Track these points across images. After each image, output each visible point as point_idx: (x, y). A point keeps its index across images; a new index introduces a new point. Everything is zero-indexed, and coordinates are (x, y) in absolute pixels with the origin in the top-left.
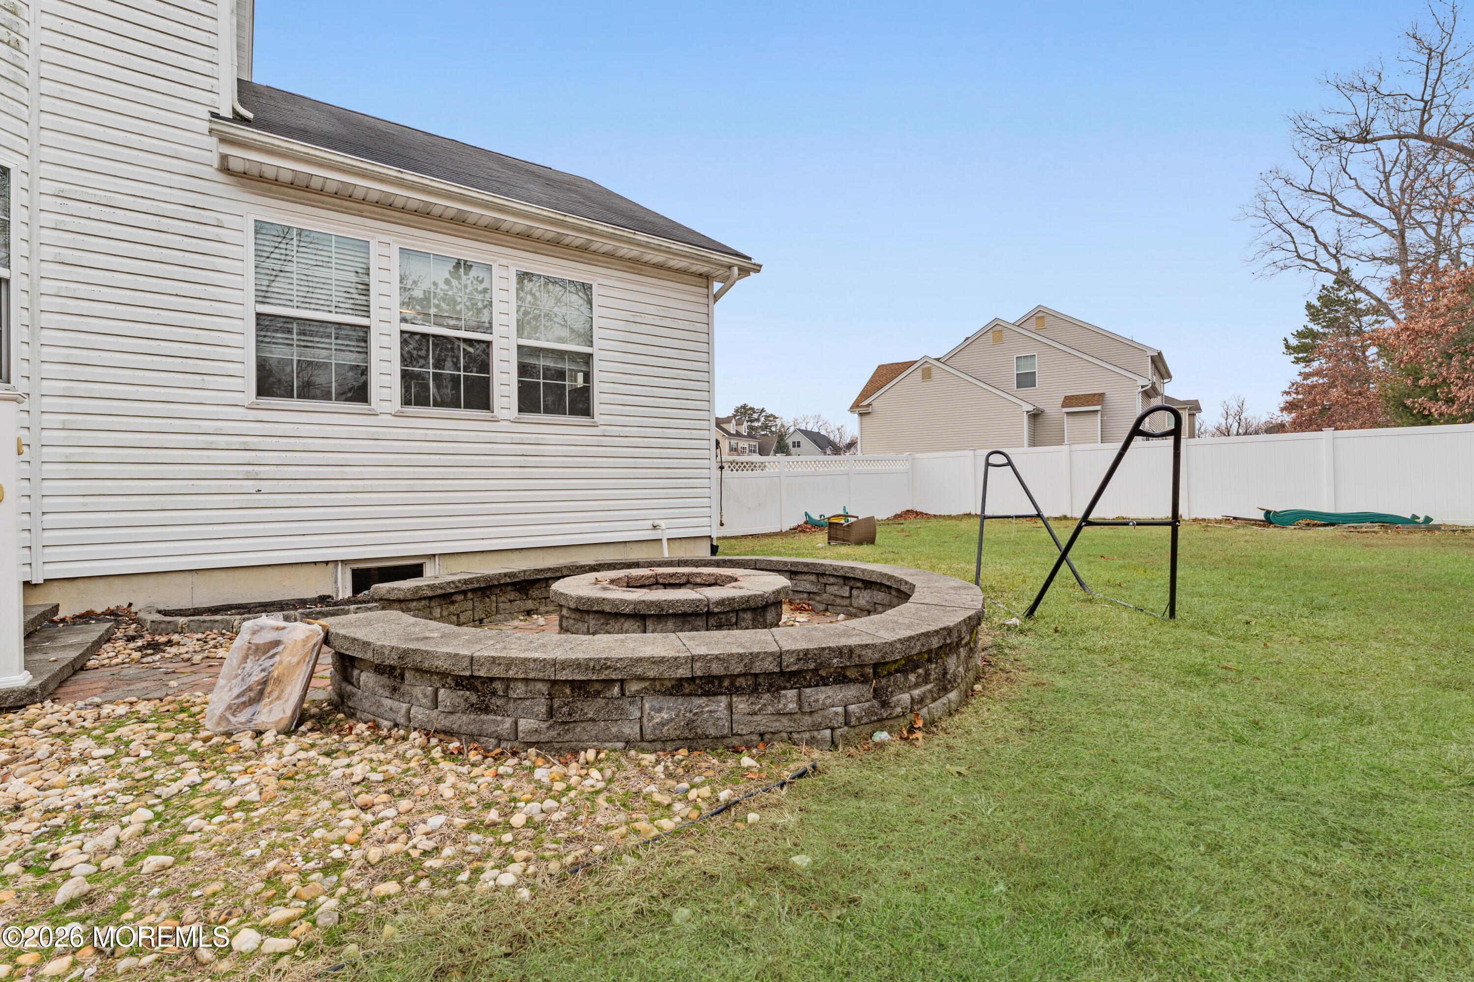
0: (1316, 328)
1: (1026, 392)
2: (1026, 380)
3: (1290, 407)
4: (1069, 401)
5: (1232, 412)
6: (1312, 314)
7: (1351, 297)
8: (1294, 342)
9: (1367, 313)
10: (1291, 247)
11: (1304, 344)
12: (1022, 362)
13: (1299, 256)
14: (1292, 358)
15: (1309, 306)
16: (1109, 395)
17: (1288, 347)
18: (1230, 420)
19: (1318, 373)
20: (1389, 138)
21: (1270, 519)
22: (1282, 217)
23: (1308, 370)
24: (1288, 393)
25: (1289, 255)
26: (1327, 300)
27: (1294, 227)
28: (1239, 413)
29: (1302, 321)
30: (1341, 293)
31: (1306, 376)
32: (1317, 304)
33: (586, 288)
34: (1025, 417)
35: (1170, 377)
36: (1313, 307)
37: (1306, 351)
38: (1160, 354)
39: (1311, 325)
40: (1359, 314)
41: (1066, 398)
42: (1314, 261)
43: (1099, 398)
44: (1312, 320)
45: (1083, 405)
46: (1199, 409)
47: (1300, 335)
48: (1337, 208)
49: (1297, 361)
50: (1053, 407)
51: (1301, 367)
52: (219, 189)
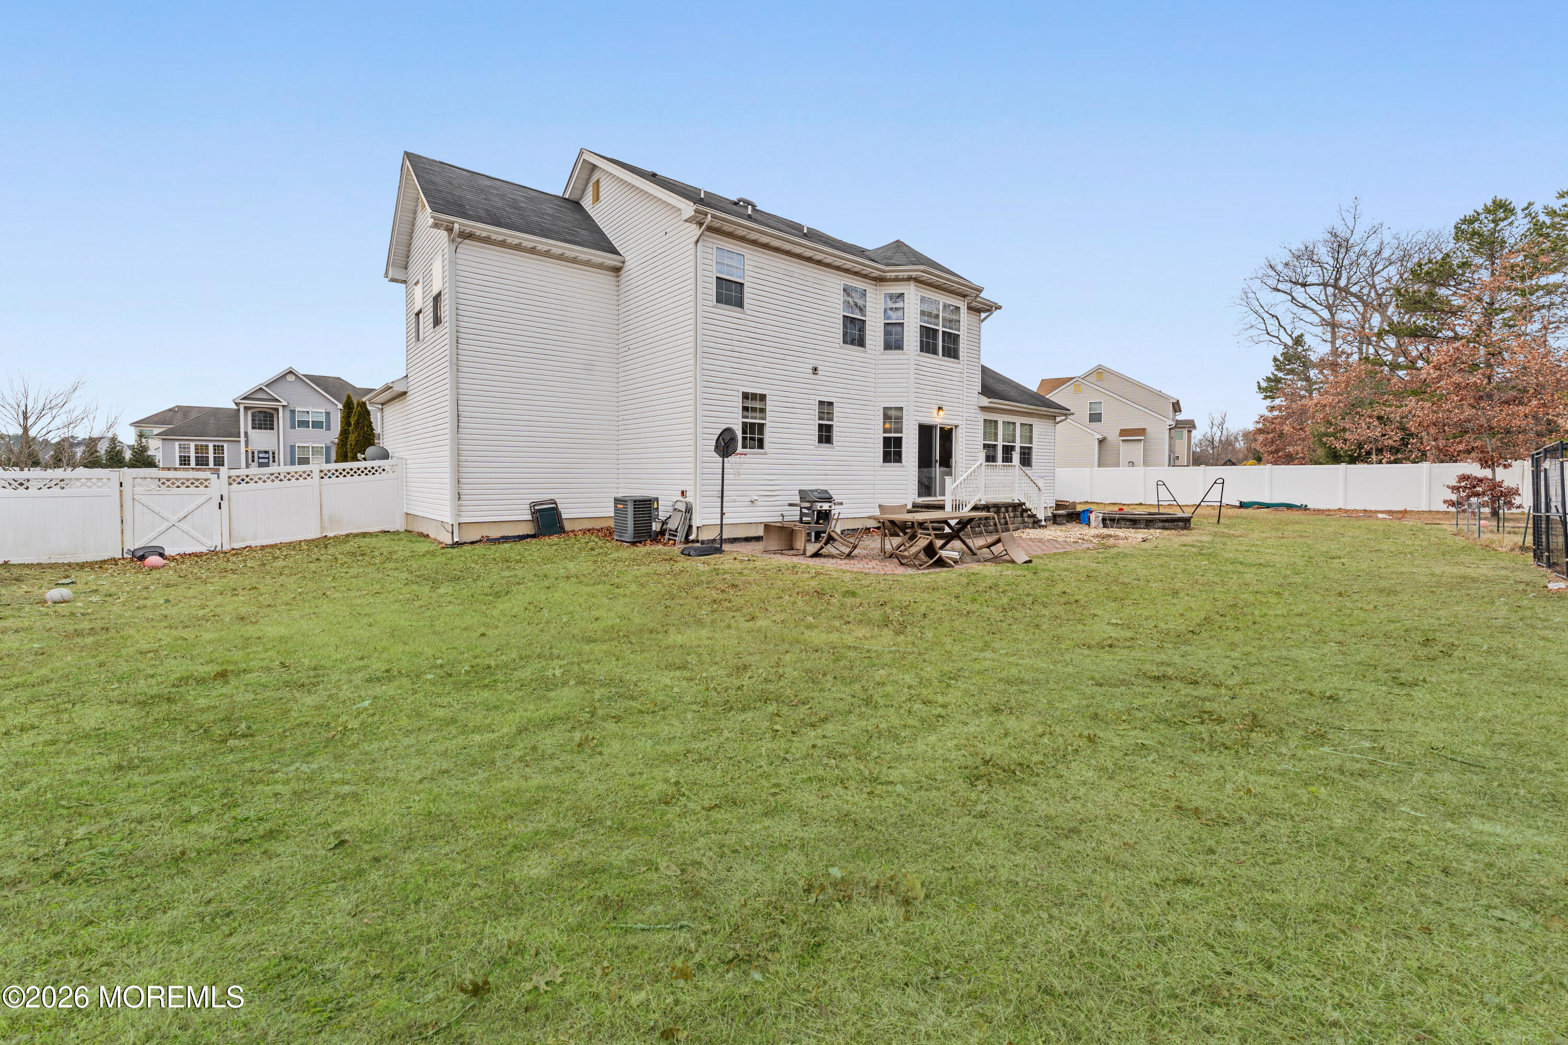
0: (1280, 375)
1: (1095, 425)
2: (1095, 418)
4: (1124, 432)
5: (1216, 422)
6: (1277, 366)
8: (1264, 385)
10: (1263, 327)
11: (1271, 386)
12: (1092, 406)
13: (1268, 333)
14: (1262, 396)
15: (1275, 359)
16: (1149, 430)
17: (1259, 388)
18: (1215, 428)
19: (1279, 408)
20: (1318, 285)
21: (1242, 505)
23: (1272, 405)
24: (1258, 422)
25: (1261, 332)
26: (1287, 355)
27: (1266, 316)
28: (1222, 424)
31: (1272, 409)
32: (1281, 359)
33: (1031, 425)
34: (1097, 442)
35: (1180, 411)
36: (1279, 360)
37: (1272, 391)
38: (1178, 401)
39: (1276, 373)
41: (1121, 430)
42: (1277, 337)
43: (1142, 431)
44: (1277, 370)
45: (1133, 436)
46: (1194, 427)
47: (1268, 379)
49: (1266, 398)
50: (1113, 436)
51: (1268, 402)
52: (979, 411)
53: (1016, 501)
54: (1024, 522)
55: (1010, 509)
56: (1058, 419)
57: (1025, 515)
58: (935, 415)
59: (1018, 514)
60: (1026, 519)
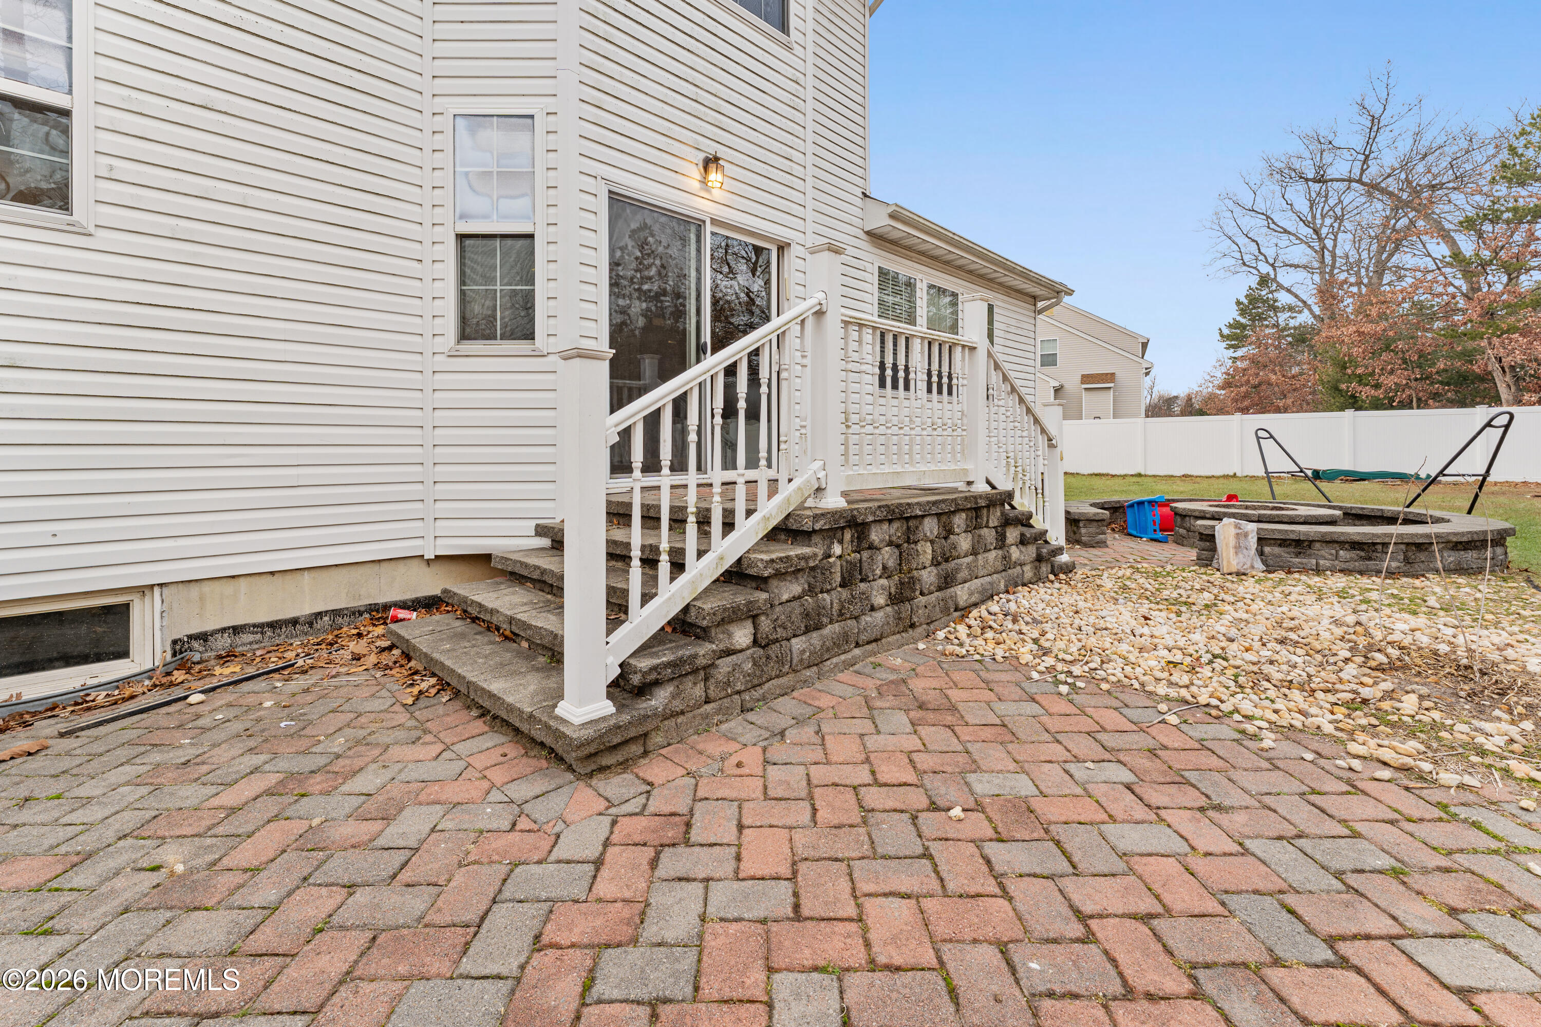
0: (1243, 321)
1: (1049, 369)
2: (1049, 360)
3: (1227, 385)
4: (1086, 379)
6: (1242, 310)
7: (1270, 296)
8: (1226, 331)
9: (1283, 309)
10: (1238, 255)
11: (1235, 334)
12: (1046, 345)
13: (1242, 263)
14: (1224, 345)
15: (1238, 303)
16: (1119, 375)
17: (1222, 335)
19: (1245, 359)
21: (1320, 476)
22: (1232, 230)
23: (1234, 355)
26: (1253, 300)
27: (1242, 241)
29: (1233, 314)
30: (1263, 293)
31: (1235, 360)
32: (1246, 302)
34: (1052, 391)
36: (1242, 303)
37: (1237, 339)
38: (1146, 340)
39: (1239, 318)
40: (1275, 309)
41: (1083, 376)
42: (1255, 268)
43: (1110, 377)
44: (1241, 315)
45: (1099, 383)
47: (1230, 326)
48: (1272, 226)
49: (1229, 347)
50: (1073, 383)
51: (1231, 353)
52: (865, 245)
53: (981, 487)
54: (1007, 564)
55: (959, 521)
56: (1040, 305)
57: (1012, 535)
58: (695, 185)
59: (989, 535)
60: (1015, 553)
